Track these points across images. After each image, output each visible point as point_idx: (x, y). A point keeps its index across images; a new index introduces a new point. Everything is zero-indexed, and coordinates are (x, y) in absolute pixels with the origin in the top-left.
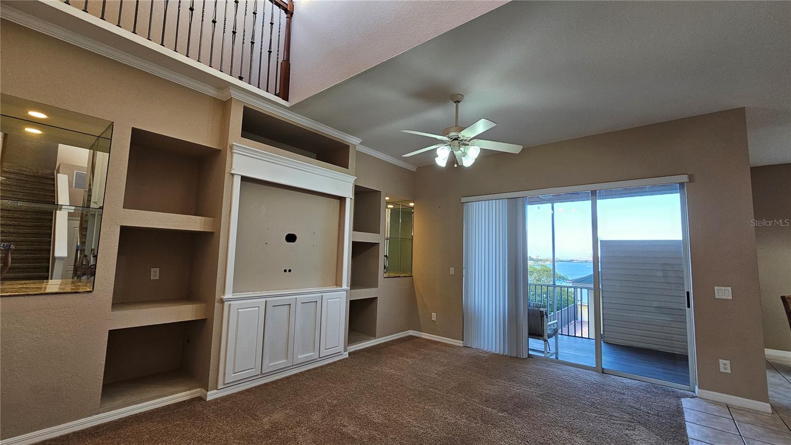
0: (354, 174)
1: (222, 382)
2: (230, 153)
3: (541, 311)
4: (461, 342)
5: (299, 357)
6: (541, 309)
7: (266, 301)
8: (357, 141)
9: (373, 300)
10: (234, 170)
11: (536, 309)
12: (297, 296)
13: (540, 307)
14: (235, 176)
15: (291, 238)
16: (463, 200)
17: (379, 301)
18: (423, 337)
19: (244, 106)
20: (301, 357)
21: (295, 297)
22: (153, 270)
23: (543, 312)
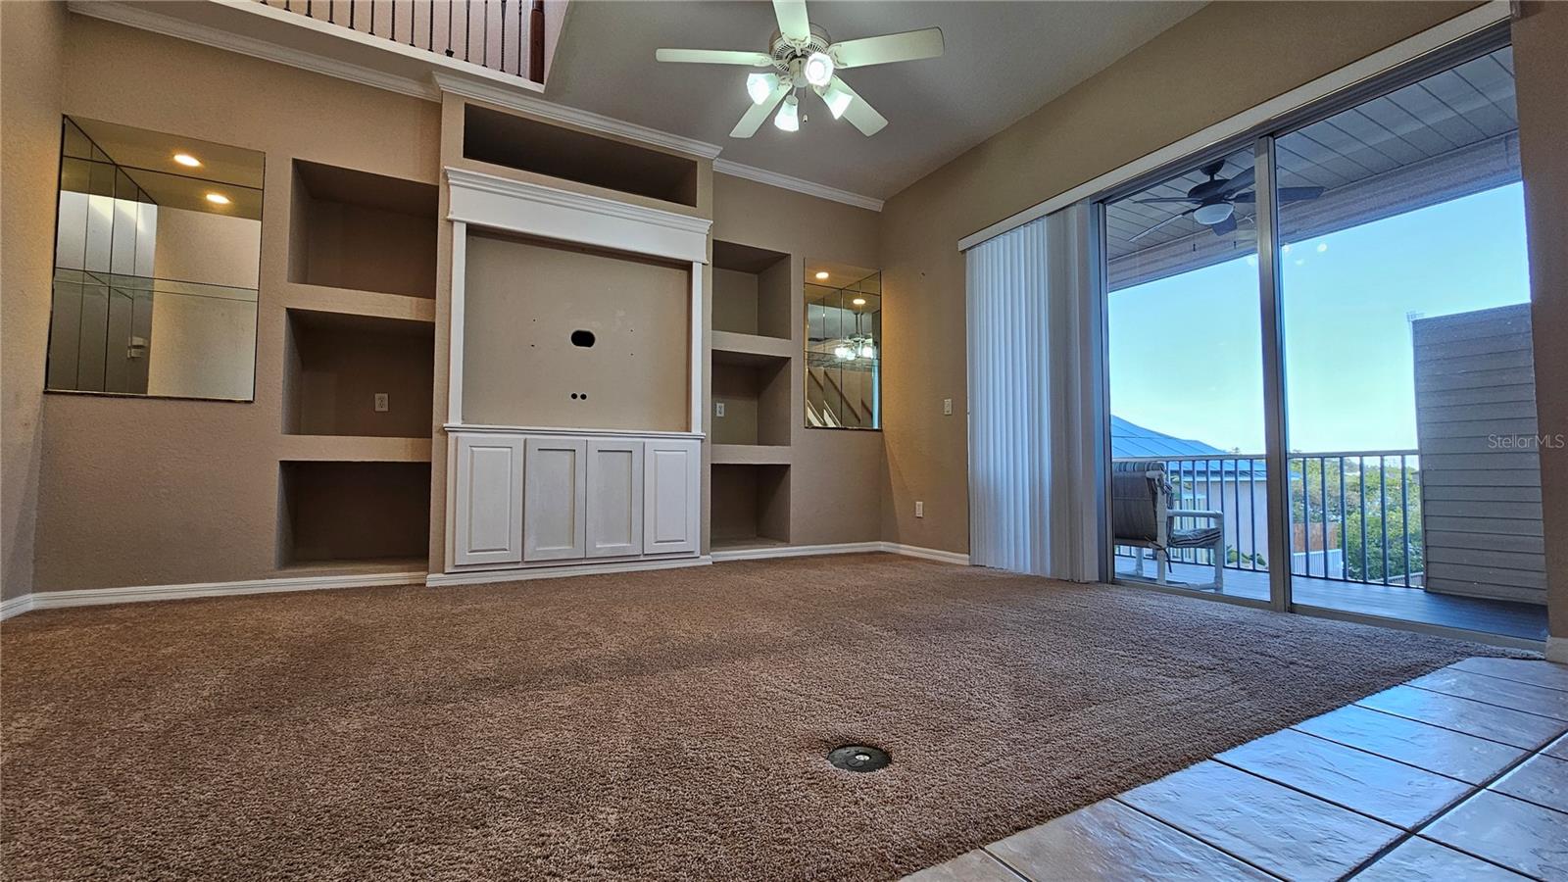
0: (711, 215)
1: (451, 563)
2: (446, 187)
3: (1148, 479)
4: (967, 556)
5: (598, 546)
6: (1149, 474)
7: (525, 441)
8: (713, 151)
9: (784, 469)
10: (452, 213)
11: (1139, 474)
12: (588, 438)
13: (1148, 470)
14: (455, 224)
15: (583, 339)
16: (963, 245)
17: (793, 473)
18: (903, 552)
19: (466, 104)
20: (602, 547)
21: (585, 438)
22: (377, 396)
23: (1154, 480)
